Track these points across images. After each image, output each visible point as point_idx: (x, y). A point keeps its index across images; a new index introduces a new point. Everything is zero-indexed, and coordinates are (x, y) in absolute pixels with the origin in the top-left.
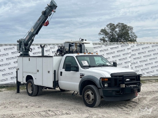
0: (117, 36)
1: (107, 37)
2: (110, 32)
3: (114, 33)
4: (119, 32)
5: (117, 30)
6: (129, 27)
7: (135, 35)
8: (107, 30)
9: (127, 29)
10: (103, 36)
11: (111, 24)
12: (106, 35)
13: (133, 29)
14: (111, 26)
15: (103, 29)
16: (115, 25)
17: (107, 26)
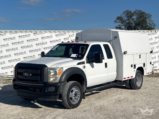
0: (134, 25)
1: (123, 24)
2: (127, 19)
3: (131, 20)
4: (136, 19)
5: (134, 17)
6: (147, 14)
7: (153, 23)
8: (123, 18)
9: (145, 17)
10: (119, 24)
11: (128, 11)
12: (122, 23)
13: (151, 16)
14: (127, 14)
15: (120, 16)
16: (132, 12)
17: (124, 13)
